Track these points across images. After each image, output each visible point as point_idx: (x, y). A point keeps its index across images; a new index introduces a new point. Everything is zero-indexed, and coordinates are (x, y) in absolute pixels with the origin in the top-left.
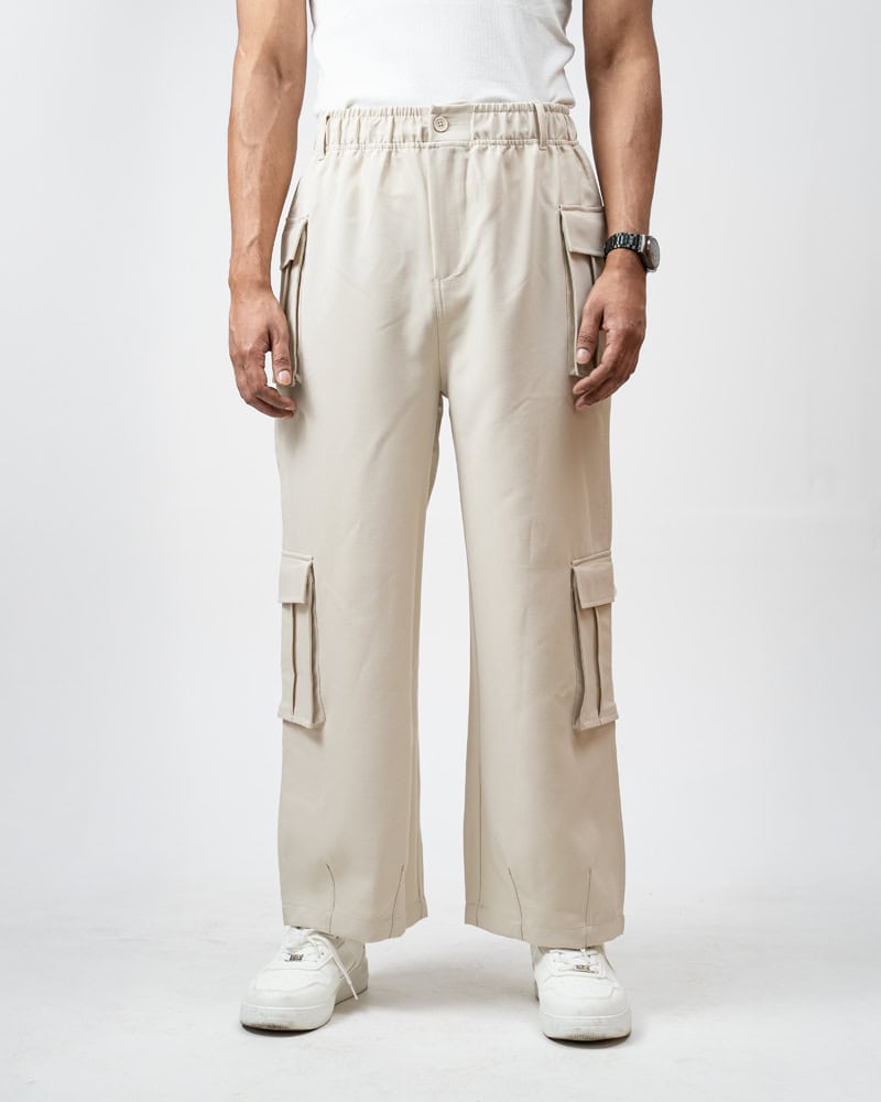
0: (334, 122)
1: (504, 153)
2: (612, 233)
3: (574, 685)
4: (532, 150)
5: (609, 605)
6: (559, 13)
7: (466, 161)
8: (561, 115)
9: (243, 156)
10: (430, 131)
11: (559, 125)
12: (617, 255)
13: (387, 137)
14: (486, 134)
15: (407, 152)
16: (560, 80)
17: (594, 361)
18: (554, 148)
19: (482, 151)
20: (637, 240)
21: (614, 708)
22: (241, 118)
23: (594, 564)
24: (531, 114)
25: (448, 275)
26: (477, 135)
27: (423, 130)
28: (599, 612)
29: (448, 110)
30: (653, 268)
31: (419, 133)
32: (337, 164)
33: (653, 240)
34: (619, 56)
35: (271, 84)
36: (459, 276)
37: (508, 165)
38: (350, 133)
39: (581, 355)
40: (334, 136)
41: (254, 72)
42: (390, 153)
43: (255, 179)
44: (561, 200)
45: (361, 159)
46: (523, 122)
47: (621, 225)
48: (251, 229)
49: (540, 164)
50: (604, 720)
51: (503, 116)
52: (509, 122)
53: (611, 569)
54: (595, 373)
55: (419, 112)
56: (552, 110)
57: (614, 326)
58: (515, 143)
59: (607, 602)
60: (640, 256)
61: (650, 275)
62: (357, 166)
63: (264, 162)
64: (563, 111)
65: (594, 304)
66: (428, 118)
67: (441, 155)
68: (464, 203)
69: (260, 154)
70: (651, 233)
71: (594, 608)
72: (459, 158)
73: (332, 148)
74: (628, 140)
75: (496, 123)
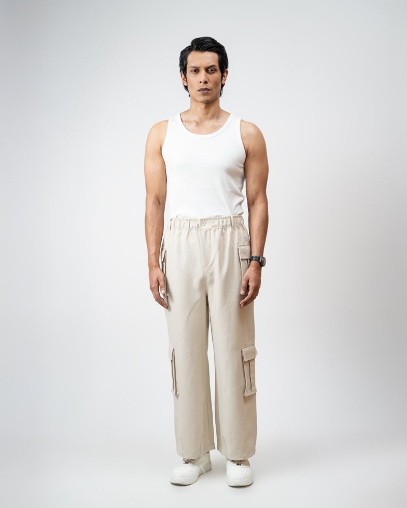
0: (173, 221)
1: (221, 231)
2: (253, 255)
3: (243, 384)
4: (229, 229)
5: (254, 359)
6: (239, 188)
7: (210, 234)
8: (239, 218)
9: (150, 229)
10: (200, 225)
11: (238, 221)
12: (253, 262)
13: (188, 227)
14: (216, 226)
15: (194, 231)
16: (239, 206)
17: (246, 295)
18: (236, 228)
19: (215, 231)
20: (259, 258)
21: (256, 389)
22: (149, 218)
23: (248, 348)
24: (229, 219)
25: (207, 266)
26: (213, 226)
27: (198, 225)
28: (250, 362)
29: (205, 219)
30: (263, 266)
31: (197, 226)
32: (174, 234)
33: (264, 258)
34: (256, 202)
35: (157, 206)
36: (210, 266)
37: (222, 234)
38: (177, 225)
39: (242, 292)
40: (173, 225)
41: (153, 204)
42: (189, 231)
43: (154, 235)
44: (238, 244)
45: (181, 232)
46: (227, 222)
47: (255, 254)
48: (153, 250)
49: (232, 233)
50: (252, 393)
51: (221, 220)
52: (223, 222)
53: (255, 348)
54: (246, 298)
55: (197, 220)
56: (236, 217)
57: (252, 285)
58: (224, 228)
59: (253, 358)
60: (260, 263)
61: (263, 268)
62: (180, 235)
63: (157, 229)
64: (239, 217)
65: (246, 278)
66: (199, 222)
67: (203, 233)
68: (210, 246)
69: (155, 228)
70: (264, 256)
71: (249, 361)
72: (208, 233)
73: (172, 228)
74: (257, 228)
75: (219, 222)
